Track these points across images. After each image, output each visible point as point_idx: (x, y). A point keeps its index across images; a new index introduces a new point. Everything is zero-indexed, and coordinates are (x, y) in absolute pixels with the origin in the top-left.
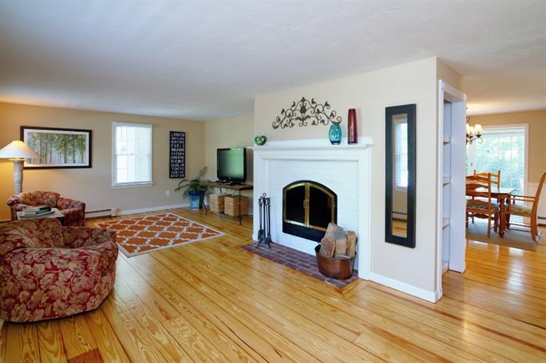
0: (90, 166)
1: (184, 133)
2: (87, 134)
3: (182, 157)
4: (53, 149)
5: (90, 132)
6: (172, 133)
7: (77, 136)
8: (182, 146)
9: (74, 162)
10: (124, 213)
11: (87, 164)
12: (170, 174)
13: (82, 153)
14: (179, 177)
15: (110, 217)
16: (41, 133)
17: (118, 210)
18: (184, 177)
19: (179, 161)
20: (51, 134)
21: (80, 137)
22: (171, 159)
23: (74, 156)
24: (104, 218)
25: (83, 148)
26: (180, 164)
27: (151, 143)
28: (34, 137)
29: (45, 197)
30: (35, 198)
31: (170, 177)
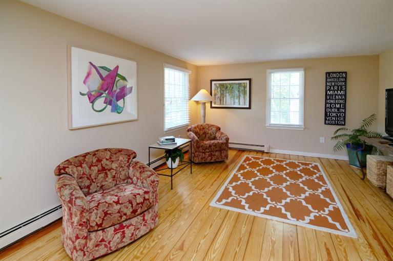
0: (250, 108)
1: (346, 73)
2: (248, 81)
3: (341, 101)
4: (227, 95)
5: (250, 80)
6: (328, 74)
7: (241, 83)
8: (343, 88)
9: (239, 104)
10: (275, 151)
11: (248, 106)
12: (326, 119)
13: (244, 97)
14: (338, 124)
15: (263, 152)
16: (220, 84)
17: (270, 147)
18: (344, 125)
19: (338, 106)
20: (226, 84)
21: (243, 85)
22: (326, 103)
23: (239, 100)
24: (257, 152)
25: (245, 93)
26: (338, 109)
27: (303, 86)
28: (217, 87)
29: (210, 128)
30: (204, 128)
31: (325, 123)
